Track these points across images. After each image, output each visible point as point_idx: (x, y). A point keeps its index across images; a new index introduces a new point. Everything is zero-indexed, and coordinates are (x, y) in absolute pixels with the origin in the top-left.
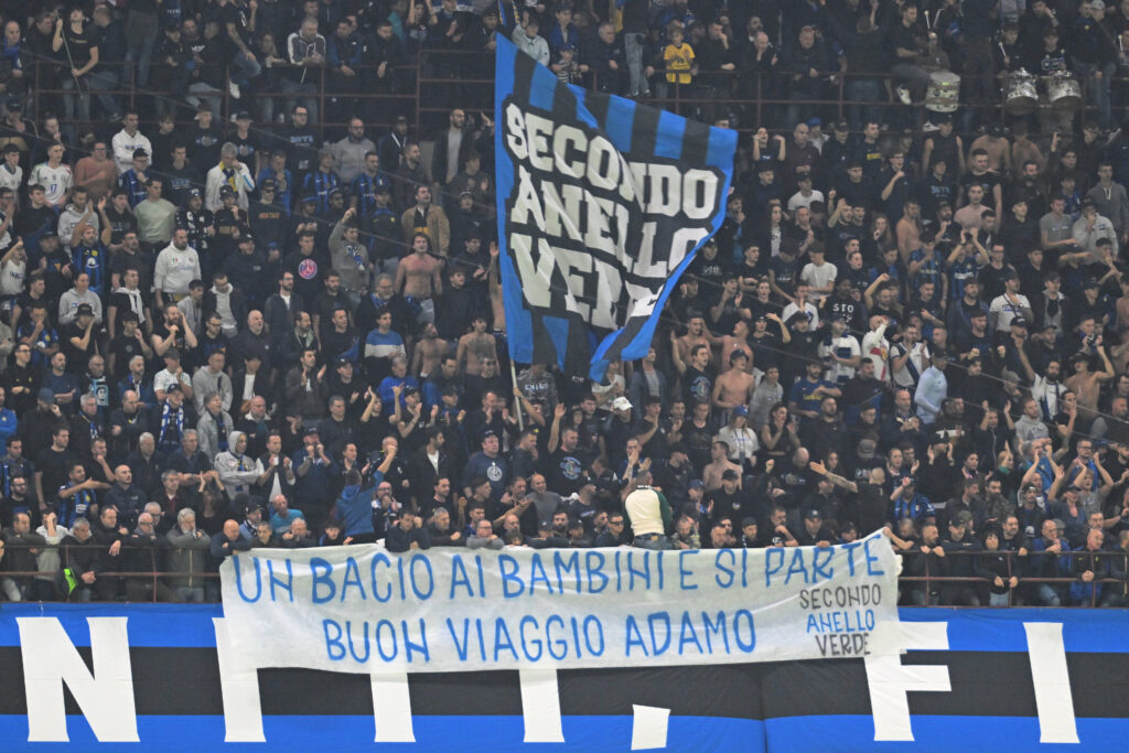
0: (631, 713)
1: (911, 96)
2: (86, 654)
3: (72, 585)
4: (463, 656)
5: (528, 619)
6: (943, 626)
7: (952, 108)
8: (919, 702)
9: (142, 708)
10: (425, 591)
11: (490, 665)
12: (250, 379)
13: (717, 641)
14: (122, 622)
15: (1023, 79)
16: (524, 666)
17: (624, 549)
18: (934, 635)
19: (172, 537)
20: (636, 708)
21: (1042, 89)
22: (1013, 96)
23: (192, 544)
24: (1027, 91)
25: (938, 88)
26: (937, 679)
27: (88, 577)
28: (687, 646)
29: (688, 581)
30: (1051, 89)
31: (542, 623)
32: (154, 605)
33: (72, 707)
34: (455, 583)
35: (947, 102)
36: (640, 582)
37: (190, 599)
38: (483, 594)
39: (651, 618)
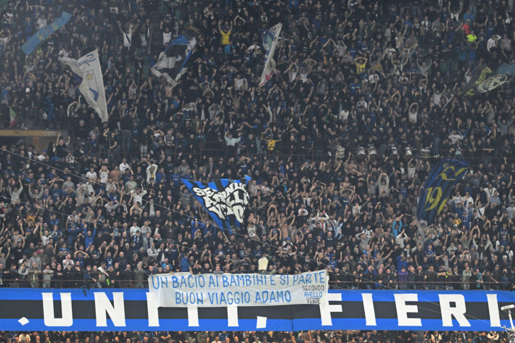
0: (256, 318)
1: (332, 153)
2: (112, 302)
3: (109, 284)
4: (212, 303)
5: (230, 293)
6: (340, 294)
7: (343, 157)
8: (334, 315)
9: (127, 317)
10: (202, 285)
11: (219, 306)
12: (157, 229)
13: (280, 299)
14: (122, 294)
15: (361, 149)
16: (228, 305)
17: (255, 274)
18: (338, 297)
19: (135, 271)
20: (258, 317)
21: (366, 152)
22: (359, 154)
23: (140, 273)
24: (363, 152)
25: (339, 152)
26: (338, 309)
27: (113, 281)
28: (272, 300)
29: (273, 283)
30: (369, 152)
31: (233, 294)
32: (130, 289)
33: (108, 317)
34: (210, 283)
35: (341, 155)
36: (260, 283)
37: (140, 287)
38: (218, 286)
39: (263, 292)
